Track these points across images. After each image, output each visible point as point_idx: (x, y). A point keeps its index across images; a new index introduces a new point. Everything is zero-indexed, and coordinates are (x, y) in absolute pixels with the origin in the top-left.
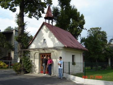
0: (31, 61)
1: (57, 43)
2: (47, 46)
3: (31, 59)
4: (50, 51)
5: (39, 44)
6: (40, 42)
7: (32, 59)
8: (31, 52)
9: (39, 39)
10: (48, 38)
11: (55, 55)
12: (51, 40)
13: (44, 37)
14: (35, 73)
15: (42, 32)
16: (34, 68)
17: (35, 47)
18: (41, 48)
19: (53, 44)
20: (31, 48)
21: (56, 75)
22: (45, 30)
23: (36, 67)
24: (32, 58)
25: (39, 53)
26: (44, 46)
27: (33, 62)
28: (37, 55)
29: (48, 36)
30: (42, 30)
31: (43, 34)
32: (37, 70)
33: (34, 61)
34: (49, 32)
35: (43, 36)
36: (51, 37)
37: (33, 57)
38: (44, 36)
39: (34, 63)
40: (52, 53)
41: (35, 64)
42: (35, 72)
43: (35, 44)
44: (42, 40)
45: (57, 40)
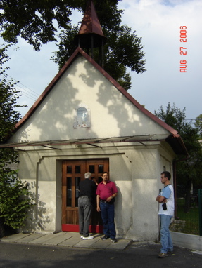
0: (26, 188)
1: (135, 122)
2: (94, 134)
3: (23, 181)
4: (107, 152)
5: (58, 125)
6: (62, 119)
7: (29, 181)
8: (24, 154)
9: (58, 109)
10: (98, 104)
11: (128, 164)
12: (110, 113)
13: (78, 102)
14: (40, 231)
15: (70, 84)
16: (37, 213)
17: (41, 137)
18: (67, 138)
19: (119, 126)
20: (23, 139)
21: (134, 239)
22: (82, 76)
23: (44, 211)
24: (30, 178)
25: (55, 159)
26: (78, 135)
27: (33, 190)
28: (50, 166)
29: (97, 97)
30: (70, 76)
31: (76, 90)
32: (48, 221)
33: (37, 187)
34: (99, 83)
35: (73, 96)
36: (110, 103)
37: (34, 175)
38: (78, 97)
39: (37, 196)
40: (112, 158)
41: (41, 199)
42: (42, 229)
43: (39, 126)
44: (69, 111)
45: (134, 113)
